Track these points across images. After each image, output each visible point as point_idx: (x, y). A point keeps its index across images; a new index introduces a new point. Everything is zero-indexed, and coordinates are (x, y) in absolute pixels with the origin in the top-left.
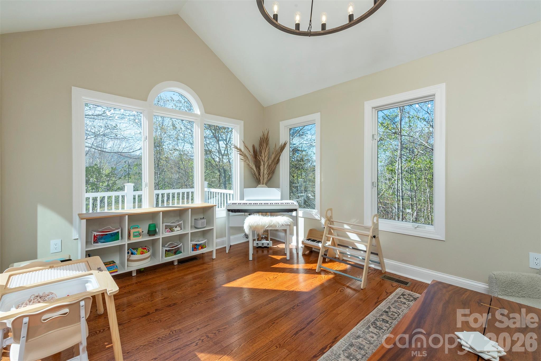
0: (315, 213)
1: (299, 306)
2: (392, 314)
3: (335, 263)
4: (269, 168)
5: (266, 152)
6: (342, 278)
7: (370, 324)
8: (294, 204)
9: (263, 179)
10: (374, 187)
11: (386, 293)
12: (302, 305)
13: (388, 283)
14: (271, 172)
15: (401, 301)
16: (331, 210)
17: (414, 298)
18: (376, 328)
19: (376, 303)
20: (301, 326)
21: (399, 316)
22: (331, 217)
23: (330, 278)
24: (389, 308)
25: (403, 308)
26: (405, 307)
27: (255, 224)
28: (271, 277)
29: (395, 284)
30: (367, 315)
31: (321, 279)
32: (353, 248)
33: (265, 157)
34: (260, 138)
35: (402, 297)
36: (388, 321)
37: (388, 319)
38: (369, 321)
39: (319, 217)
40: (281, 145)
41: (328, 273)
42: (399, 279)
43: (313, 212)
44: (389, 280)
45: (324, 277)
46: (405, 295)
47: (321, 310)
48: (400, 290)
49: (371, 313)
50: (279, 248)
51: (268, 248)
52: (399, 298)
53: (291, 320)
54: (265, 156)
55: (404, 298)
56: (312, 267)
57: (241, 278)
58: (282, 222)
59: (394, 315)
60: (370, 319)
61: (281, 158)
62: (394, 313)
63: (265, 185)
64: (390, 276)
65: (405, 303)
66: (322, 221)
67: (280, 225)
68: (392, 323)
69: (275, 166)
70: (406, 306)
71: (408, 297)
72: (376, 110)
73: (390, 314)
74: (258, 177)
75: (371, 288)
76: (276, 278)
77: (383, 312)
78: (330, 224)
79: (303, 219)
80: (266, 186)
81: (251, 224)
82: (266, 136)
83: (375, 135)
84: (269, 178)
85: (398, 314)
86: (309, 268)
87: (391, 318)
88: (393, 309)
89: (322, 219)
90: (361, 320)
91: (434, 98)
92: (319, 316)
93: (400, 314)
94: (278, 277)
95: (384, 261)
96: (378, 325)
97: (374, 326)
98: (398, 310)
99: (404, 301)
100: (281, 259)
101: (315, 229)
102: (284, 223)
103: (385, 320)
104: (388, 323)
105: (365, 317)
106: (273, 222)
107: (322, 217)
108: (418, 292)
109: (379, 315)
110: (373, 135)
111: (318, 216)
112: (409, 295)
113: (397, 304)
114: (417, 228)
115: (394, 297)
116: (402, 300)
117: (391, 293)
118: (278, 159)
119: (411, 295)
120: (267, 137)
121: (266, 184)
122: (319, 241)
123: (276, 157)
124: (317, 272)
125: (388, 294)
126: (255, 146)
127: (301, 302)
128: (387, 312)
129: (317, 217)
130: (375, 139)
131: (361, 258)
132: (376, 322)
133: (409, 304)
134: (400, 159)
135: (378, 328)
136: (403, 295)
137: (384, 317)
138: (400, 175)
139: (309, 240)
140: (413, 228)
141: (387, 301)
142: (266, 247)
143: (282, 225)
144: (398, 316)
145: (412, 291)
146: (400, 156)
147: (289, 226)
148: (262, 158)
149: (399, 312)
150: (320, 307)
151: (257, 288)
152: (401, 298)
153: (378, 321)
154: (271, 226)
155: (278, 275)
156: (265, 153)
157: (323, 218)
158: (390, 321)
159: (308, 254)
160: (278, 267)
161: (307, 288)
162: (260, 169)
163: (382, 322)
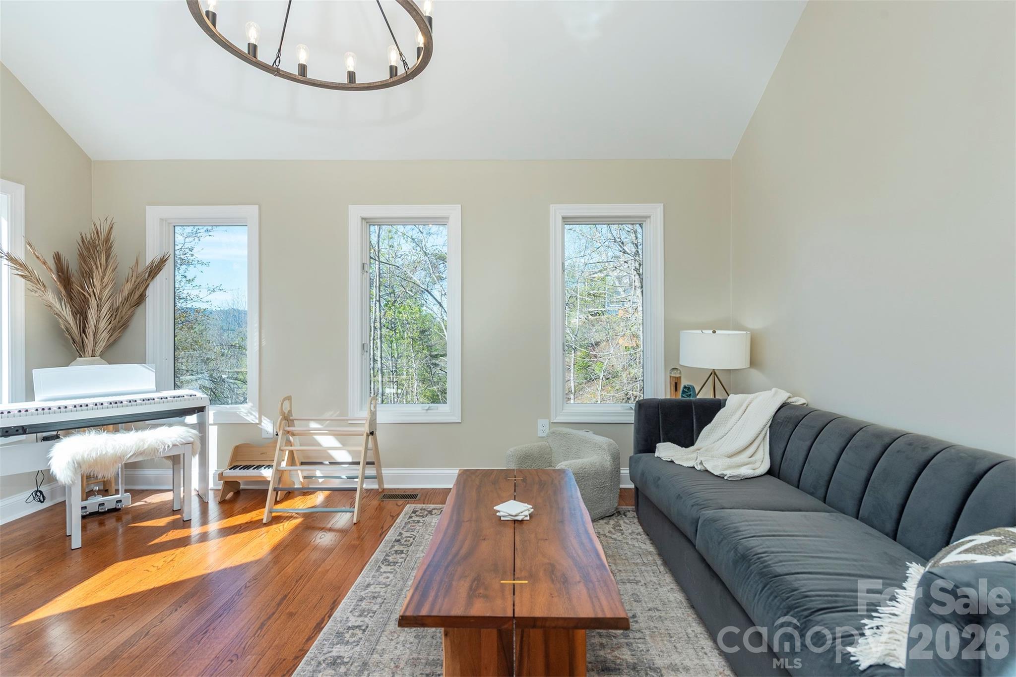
0: (247, 412)
1: (249, 587)
2: (406, 540)
3: (295, 499)
4: (114, 316)
5: (107, 274)
6: (317, 518)
7: (380, 564)
8: (197, 396)
9: (95, 343)
10: (365, 353)
11: (391, 518)
12: (254, 583)
13: (390, 504)
14: (120, 324)
15: (414, 521)
16: (289, 400)
17: (428, 511)
18: (389, 565)
19: (381, 535)
20: (267, 612)
21: (416, 539)
22: (290, 411)
23: (296, 524)
24: (401, 534)
25: (418, 528)
26: (420, 526)
27: (94, 455)
28: (160, 563)
29: (400, 502)
30: (372, 555)
31: (277, 532)
32: (331, 463)
33: (103, 288)
34: (82, 237)
35: (413, 515)
36: (403, 551)
37: (401, 548)
38: (377, 561)
39: (257, 416)
40: (152, 263)
41: (287, 519)
42: (405, 494)
43: (242, 408)
44: (393, 499)
45: (282, 526)
46: (417, 511)
47: (295, 576)
48: (409, 508)
49: (378, 550)
50: (150, 504)
51: (119, 509)
52: (411, 517)
53: (241, 613)
54: (104, 284)
55: (417, 516)
56: (252, 518)
57: (66, 591)
58: (173, 439)
59: (409, 541)
60: (379, 557)
61: (149, 292)
62: (408, 539)
63: (99, 357)
64: (391, 493)
65: (419, 522)
66: (262, 424)
67: (169, 446)
68: (408, 551)
69: (131, 311)
70: (421, 524)
71: (421, 513)
72: (367, 222)
73: (403, 541)
74: (78, 339)
75: (368, 518)
76: (172, 560)
77: (394, 542)
78: (289, 427)
79: (216, 427)
80: (104, 361)
81: (79, 458)
82: (103, 236)
83: (366, 264)
84: (112, 339)
85: (414, 537)
86: (245, 522)
87: (405, 545)
88: (405, 534)
89: (263, 421)
90: (366, 564)
91: (447, 222)
92: (296, 586)
93: (416, 537)
94: (177, 557)
95: (383, 472)
96: (391, 561)
97: (385, 564)
98: (412, 533)
99: (417, 519)
100: (169, 523)
101: (248, 444)
102: (178, 440)
103: (399, 551)
104: (403, 553)
105: (371, 557)
106: (149, 443)
107: (263, 417)
108: (432, 503)
109: (389, 548)
110: (363, 265)
111: (254, 416)
112: (421, 510)
113: (409, 526)
114: (429, 411)
115: (404, 518)
116: (414, 518)
117: (398, 515)
118: (141, 295)
119: (424, 509)
120: (107, 240)
121: (101, 356)
122: (258, 466)
123: (135, 288)
124: (265, 524)
125: (394, 518)
126: (63, 258)
127: (250, 580)
128: (399, 541)
129: (252, 419)
130: (367, 272)
131: (344, 477)
132: (387, 558)
133: (424, 521)
134: (378, 303)
135: (392, 564)
136: (414, 512)
137: (396, 548)
138: (379, 330)
139: (234, 468)
140: (424, 411)
141: (395, 526)
142: (111, 511)
143: (174, 445)
144: (414, 539)
145: (424, 504)
146: (378, 299)
147: (191, 444)
148: (93, 291)
149: (414, 535)
150: (292, 573)
151: (131, 593)
152: (412, 517)
153: (389, 556)
154: (142, 453)
155: (174, 555)
156: (103, 278)
157: (266, 418)
158: (406, 549)
159: (232, 497)
160: (168, 539)
161: (255, 554)
162: (86, 318)
163: (395, 555)
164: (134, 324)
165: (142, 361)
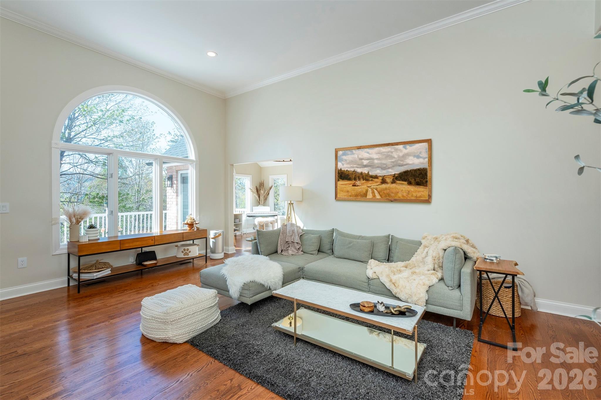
4: (264, 197)
5: (263, 189)
8: (276, 213)
33: (263, 192)
34: (260, 183)
40: (270, 187)
61: (270, 192)
69: (267, 196)
74: (259, 202)
79: (280, 219)
84: (264, 202)
120: (263, 183)
121: (263, 205)
123: (267, 192)
126: (257, 187)
162: (260, 198)
164: (268, 199)
165: (269, 206)
